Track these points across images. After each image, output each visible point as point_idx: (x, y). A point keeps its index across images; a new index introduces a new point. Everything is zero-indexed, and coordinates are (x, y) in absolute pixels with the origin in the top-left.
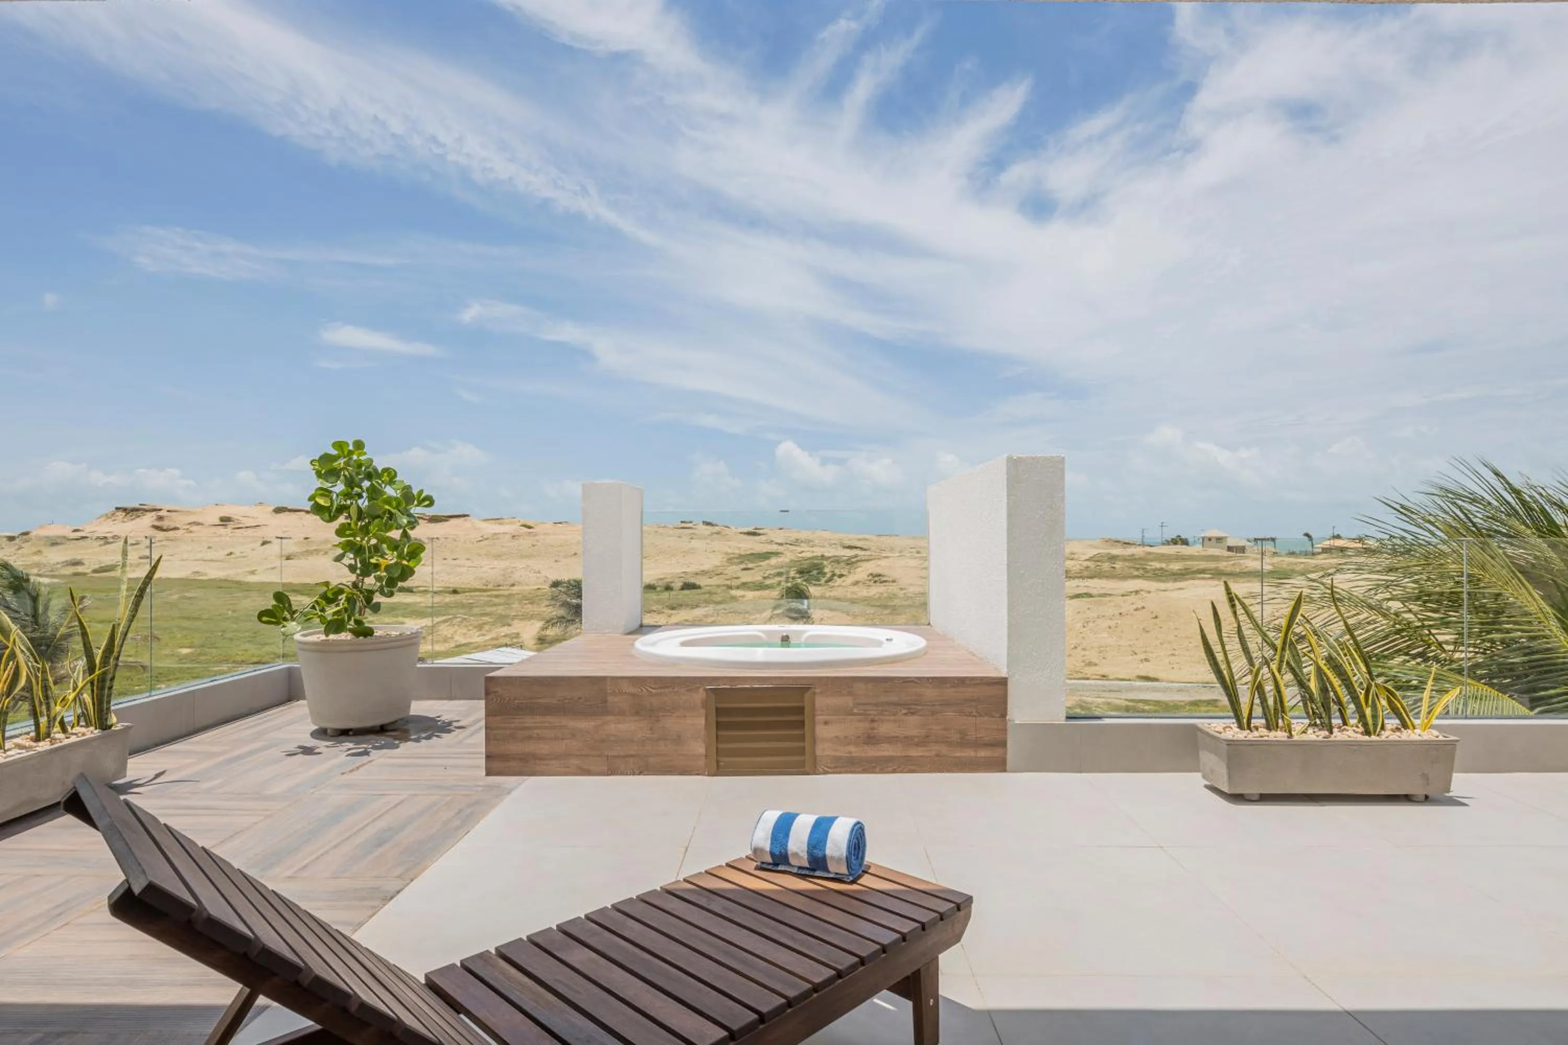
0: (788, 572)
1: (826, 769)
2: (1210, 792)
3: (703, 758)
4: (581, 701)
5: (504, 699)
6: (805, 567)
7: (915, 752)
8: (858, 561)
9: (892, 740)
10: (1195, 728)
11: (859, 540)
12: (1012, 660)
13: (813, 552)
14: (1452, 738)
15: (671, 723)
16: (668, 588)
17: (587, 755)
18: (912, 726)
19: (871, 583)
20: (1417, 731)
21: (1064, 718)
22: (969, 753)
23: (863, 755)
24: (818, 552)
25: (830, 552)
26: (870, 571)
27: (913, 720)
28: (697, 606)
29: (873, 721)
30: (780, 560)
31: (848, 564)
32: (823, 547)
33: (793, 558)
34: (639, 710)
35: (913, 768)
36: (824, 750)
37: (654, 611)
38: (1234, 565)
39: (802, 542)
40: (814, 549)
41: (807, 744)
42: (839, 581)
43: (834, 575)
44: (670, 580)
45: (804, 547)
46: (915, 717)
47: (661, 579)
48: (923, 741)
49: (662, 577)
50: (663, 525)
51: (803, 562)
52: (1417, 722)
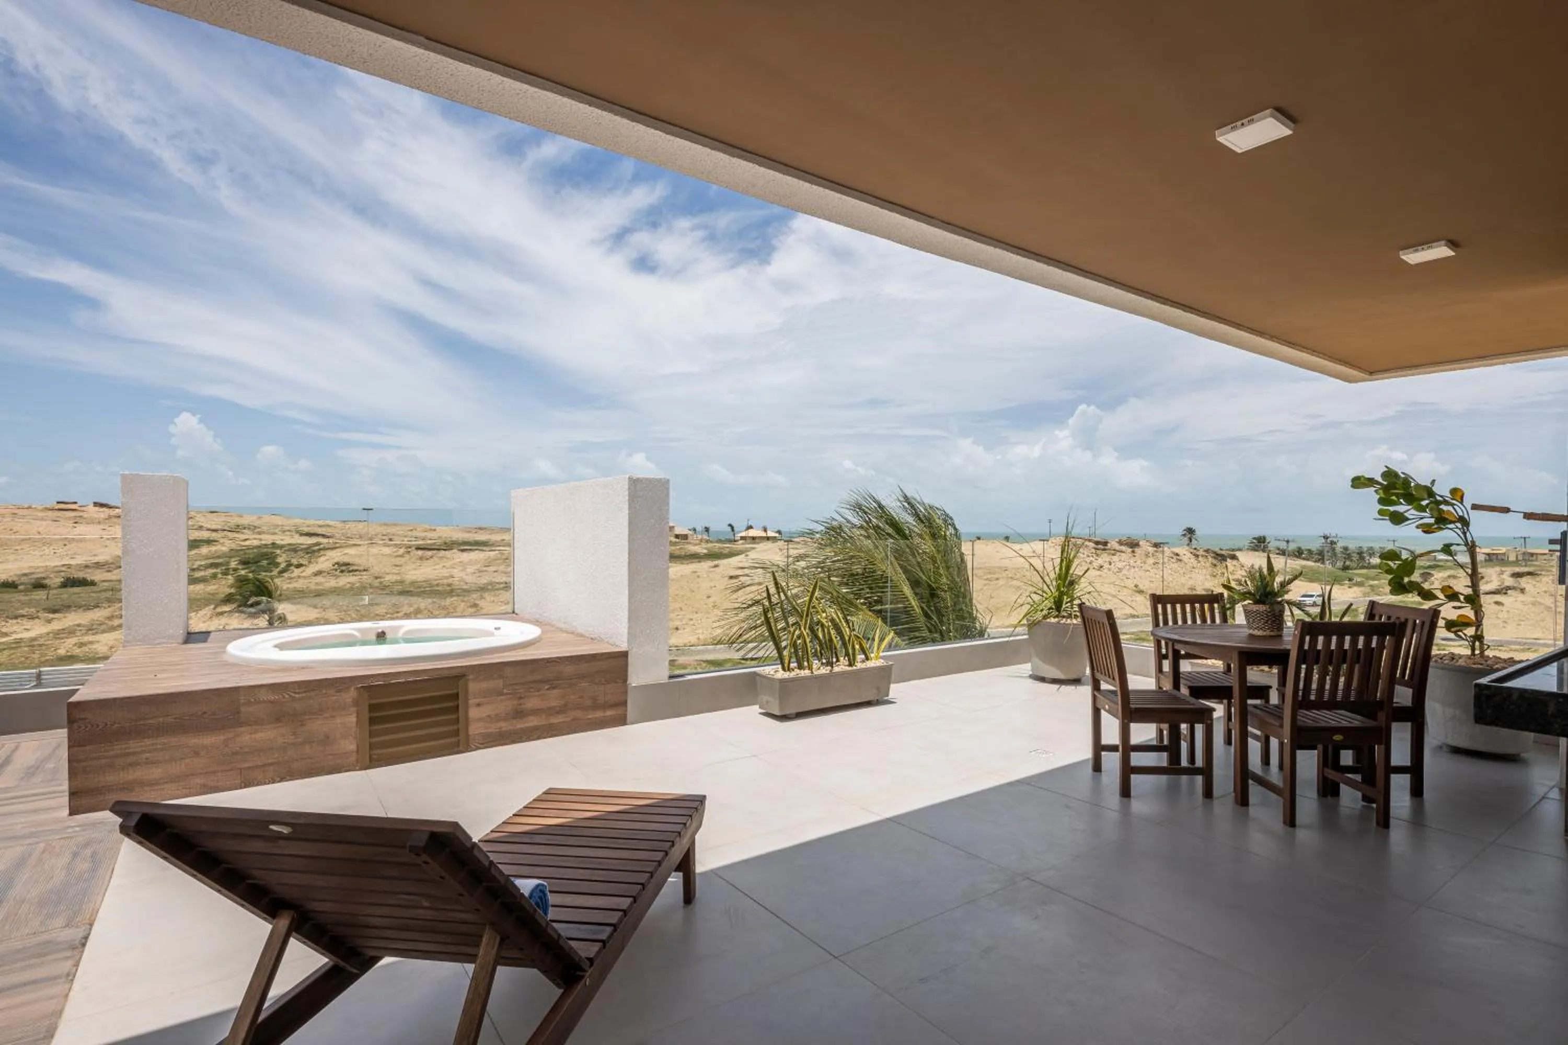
0: (228, 563)
1: (478, 745)
2: (766, 718)
3: (354, 754)
4: (205, 716)
5: (98, 726)
6: (251, 556)
7: (554, 720)
8: (320, 549)
9: (536, 712)
10: (755, 674)
11: (320, 526)
12: (632, 636)
13: (261, 540)
14: (891, 663)
15: (317, 726)
16: (39, 585)
17: (214, 772)
18: (554, 698)
19: (337, 573)
20: (873, 661)
21: (667, 678)
22: (599, 714)
23: (512, 728)
24: (268, 539)
25: (287, 540)
26: (336, 561)
27: (555, 692)
28: (97, 606)
29: (521, 698)
30: (213, 549)
31: (308, 553)
32: (274, 534)
33: (234, 546)
34: (279, 717)
35: (554, 733)
36: (475, 729)
37: (23, 616)
38: (681, 549)
39: (245, 528)
40: (262, 536)
41: (461, 725)
42: (297, 572)
43: (289, 565)
44: (43, 575)
45: (247, 534)
46: (555, 691)
47: (25, 575)
48: (563, 710)
49: (27, 571)
50: (26, 506)
51: (247, 551)
52: (872, 655)
